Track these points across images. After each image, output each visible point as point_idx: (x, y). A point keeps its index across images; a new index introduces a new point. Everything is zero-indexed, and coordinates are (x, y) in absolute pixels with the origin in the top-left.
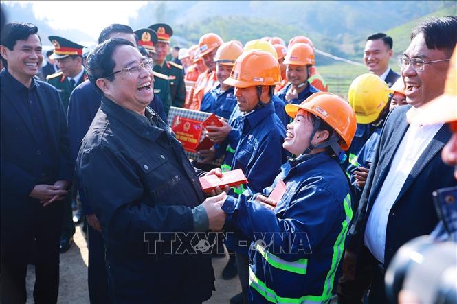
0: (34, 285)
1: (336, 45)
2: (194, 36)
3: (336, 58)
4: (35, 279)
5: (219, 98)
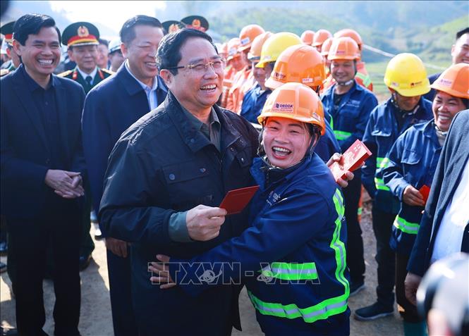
0: (54, 304)
1: (386, 40)
2: (228, 30)
3: (387, 54)
4: (55, 298)
5: (258, 99)
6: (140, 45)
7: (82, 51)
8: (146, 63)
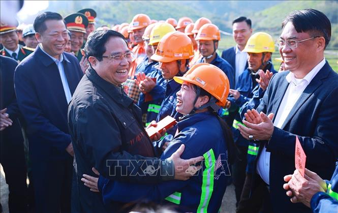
6: (51, 34)
7: (5, 37)
8: (55, 45)
